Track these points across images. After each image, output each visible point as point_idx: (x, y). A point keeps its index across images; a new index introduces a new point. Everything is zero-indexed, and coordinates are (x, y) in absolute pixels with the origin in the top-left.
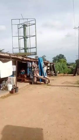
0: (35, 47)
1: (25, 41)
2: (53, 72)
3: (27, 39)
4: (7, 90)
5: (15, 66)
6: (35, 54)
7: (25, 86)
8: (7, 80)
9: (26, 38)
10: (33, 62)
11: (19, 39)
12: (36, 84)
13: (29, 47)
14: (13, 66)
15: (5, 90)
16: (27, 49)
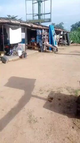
0: (50, 13)
1: (39, 5)
2: (65, 42)
3: (42, 3)
4: (18, 55)
5: (24, 34)
6: (49, 20)
7: (34, 53)
8: (17, 46)
9: (40, 2)
10: (43, 30)
11: (33, 4)
12: (45, 52)
13: (43, 13)
14: (22, 33)
15: (16, 55)
16: (41, 15)
